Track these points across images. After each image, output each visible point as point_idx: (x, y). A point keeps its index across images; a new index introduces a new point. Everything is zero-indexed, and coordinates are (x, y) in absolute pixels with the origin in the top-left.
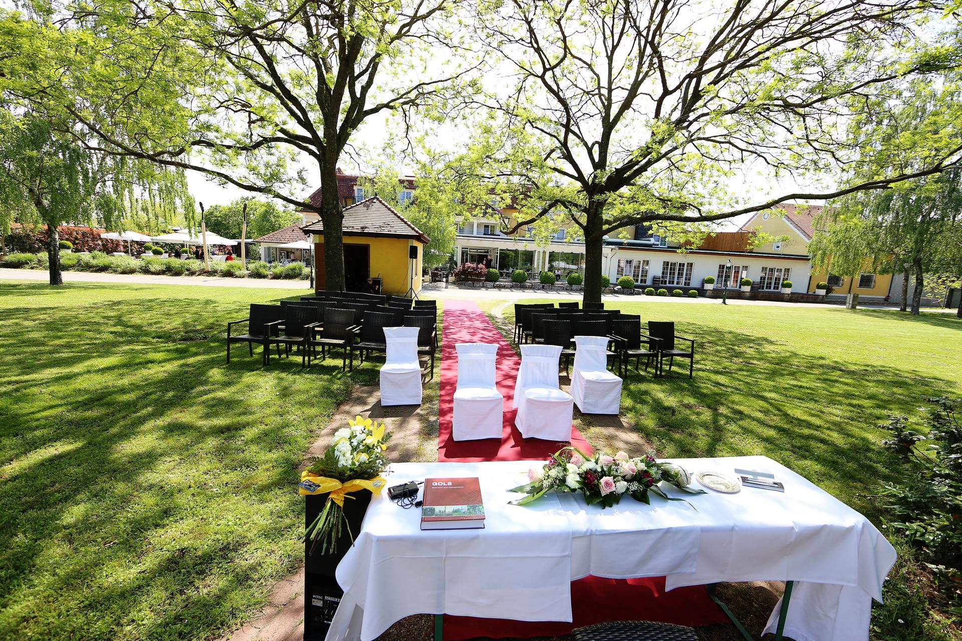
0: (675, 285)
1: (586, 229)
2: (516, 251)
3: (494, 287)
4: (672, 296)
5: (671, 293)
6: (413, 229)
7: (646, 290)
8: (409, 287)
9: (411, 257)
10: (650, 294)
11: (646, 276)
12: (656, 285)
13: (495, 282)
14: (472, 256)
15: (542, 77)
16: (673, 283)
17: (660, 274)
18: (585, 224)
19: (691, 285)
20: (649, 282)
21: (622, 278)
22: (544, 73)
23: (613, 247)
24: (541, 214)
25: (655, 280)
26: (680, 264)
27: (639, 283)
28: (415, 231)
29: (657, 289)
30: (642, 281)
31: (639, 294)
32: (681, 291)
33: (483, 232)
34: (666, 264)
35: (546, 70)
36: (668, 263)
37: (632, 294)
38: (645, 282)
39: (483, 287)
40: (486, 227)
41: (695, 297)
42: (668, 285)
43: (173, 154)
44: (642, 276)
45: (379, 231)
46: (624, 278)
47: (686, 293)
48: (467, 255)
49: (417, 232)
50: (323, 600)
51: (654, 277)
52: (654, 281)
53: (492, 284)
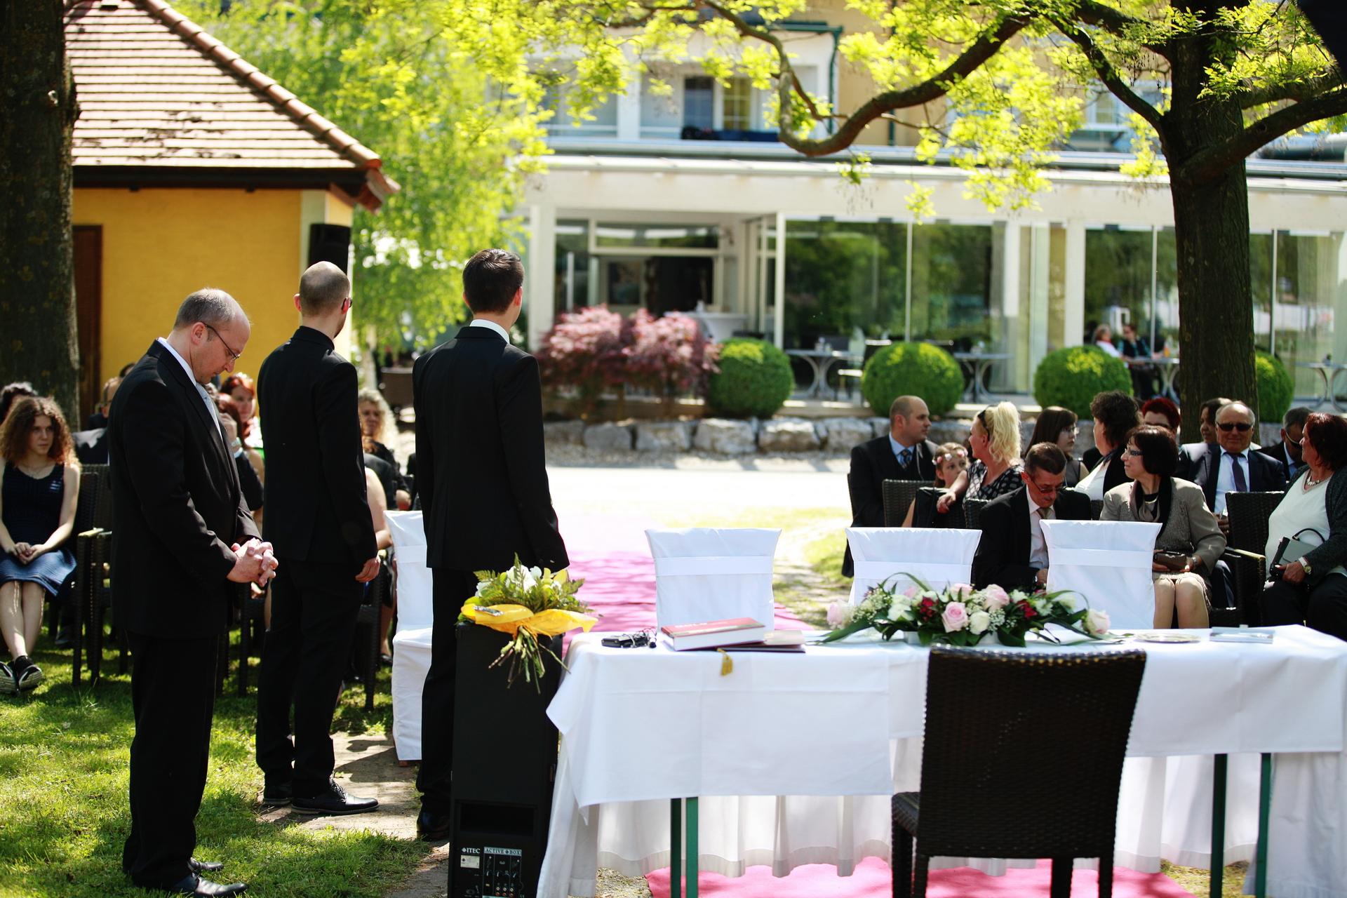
1: (1166, 126)
2: (889, 232)
3: (762, 449)
6: (322, 136)
13: (768, 416)
14: (615, 270)
18: (1165, 107)
24: (966, 64)
28: (335, 146)
33: (676, 118)
39: (693, 449)
40: (698, 84)
45: (150, 155)
48: (581, 266)
49: (345, 152)
50: (482, 855)
53: (746, 429)
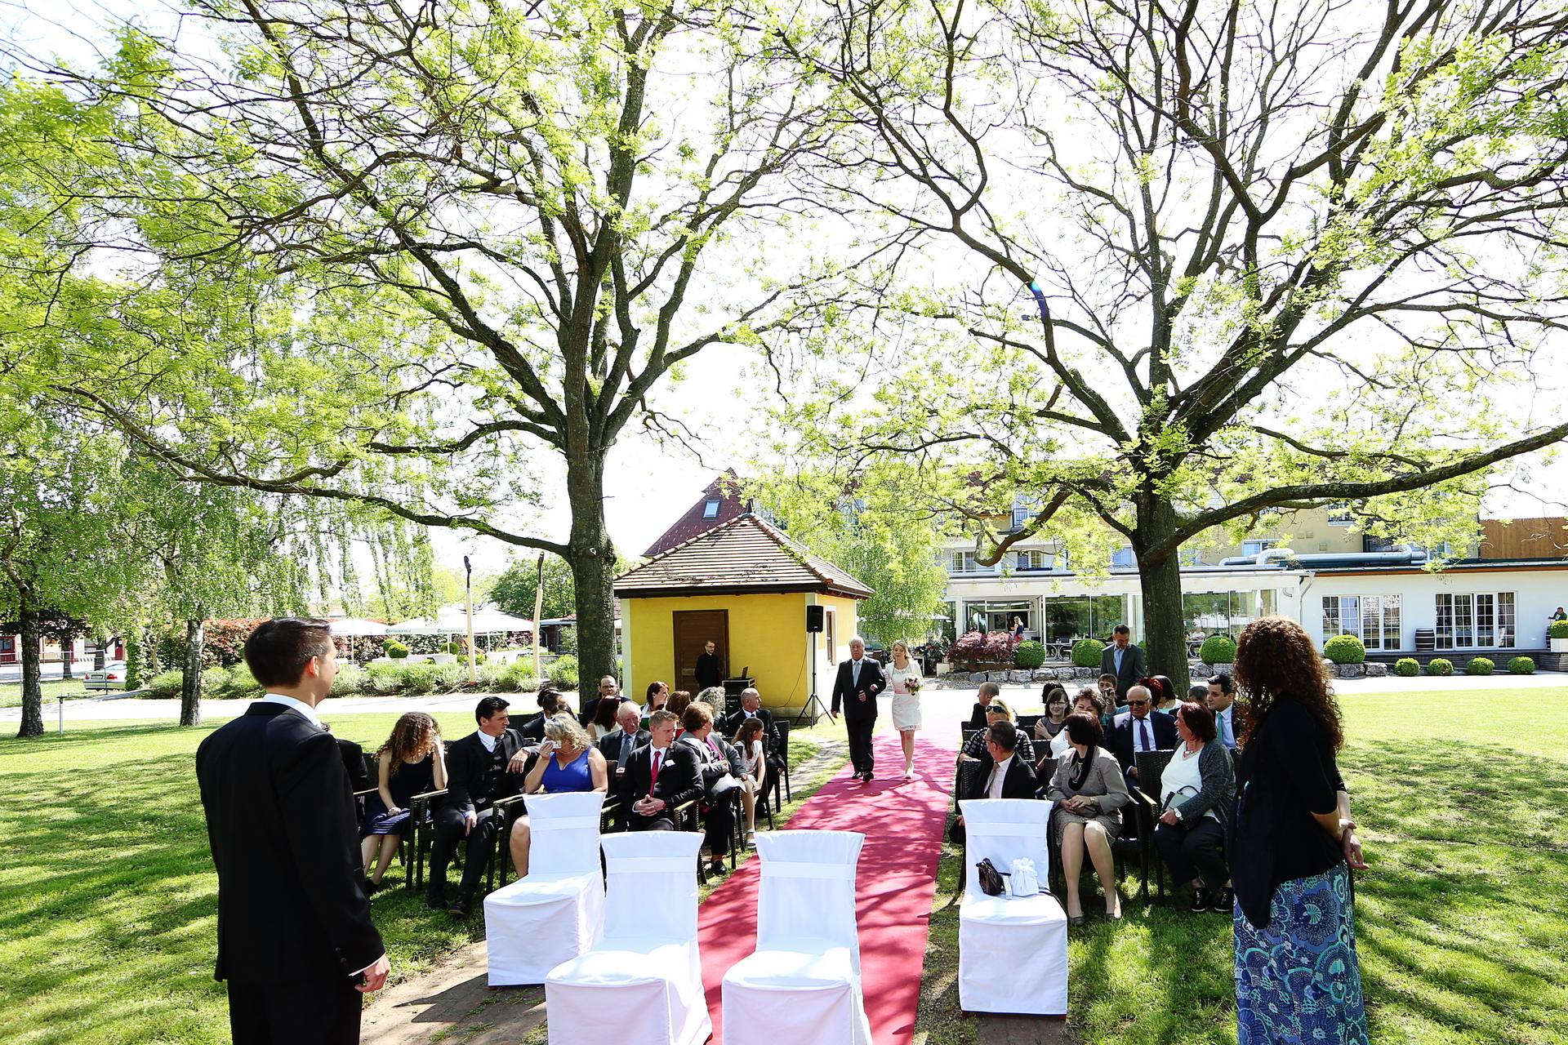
0: (1475, 646)
1: (1134, 536)
3: (1033, 680)
4: (1468, 673)
5: (1465, 666)
7: (1398, 664)
8: (810, 693)
9: (810, 629)
10: (1407, 672)
11: (1396, 630)
12: (1426, 651)
13: (1036, 667)
15: (956, 230)
16: (1469, 642)
17: (1433, 626)
18: (1133, 526)
19: (1518, 646)
20: (1407, 644)
21: (1334, 638)
22: (956, 220)
23: (1302, 572)
24: (1046, 515)
25: (1421, 639)
26: (1480, 598)
27: (1381, 649)
29: (1424, 659)
30: (1387, 643)
31: (1379, 674)
32: (1488, 662)
34: (1444, 600)
35: (956, 214)
36: (1448, 597)
37: (1362, 675)
38: (1397, 645)
41: (1529, 673)
42: (1456, 648)
43: (326, 474)
44: (1387, 631)
45: (743, 582)
46: (1340, 638)
47: (1506, 663)
51: (1418, 633)
52: (1417, 641)
53: (1028, 673)
